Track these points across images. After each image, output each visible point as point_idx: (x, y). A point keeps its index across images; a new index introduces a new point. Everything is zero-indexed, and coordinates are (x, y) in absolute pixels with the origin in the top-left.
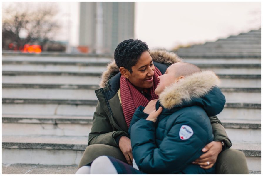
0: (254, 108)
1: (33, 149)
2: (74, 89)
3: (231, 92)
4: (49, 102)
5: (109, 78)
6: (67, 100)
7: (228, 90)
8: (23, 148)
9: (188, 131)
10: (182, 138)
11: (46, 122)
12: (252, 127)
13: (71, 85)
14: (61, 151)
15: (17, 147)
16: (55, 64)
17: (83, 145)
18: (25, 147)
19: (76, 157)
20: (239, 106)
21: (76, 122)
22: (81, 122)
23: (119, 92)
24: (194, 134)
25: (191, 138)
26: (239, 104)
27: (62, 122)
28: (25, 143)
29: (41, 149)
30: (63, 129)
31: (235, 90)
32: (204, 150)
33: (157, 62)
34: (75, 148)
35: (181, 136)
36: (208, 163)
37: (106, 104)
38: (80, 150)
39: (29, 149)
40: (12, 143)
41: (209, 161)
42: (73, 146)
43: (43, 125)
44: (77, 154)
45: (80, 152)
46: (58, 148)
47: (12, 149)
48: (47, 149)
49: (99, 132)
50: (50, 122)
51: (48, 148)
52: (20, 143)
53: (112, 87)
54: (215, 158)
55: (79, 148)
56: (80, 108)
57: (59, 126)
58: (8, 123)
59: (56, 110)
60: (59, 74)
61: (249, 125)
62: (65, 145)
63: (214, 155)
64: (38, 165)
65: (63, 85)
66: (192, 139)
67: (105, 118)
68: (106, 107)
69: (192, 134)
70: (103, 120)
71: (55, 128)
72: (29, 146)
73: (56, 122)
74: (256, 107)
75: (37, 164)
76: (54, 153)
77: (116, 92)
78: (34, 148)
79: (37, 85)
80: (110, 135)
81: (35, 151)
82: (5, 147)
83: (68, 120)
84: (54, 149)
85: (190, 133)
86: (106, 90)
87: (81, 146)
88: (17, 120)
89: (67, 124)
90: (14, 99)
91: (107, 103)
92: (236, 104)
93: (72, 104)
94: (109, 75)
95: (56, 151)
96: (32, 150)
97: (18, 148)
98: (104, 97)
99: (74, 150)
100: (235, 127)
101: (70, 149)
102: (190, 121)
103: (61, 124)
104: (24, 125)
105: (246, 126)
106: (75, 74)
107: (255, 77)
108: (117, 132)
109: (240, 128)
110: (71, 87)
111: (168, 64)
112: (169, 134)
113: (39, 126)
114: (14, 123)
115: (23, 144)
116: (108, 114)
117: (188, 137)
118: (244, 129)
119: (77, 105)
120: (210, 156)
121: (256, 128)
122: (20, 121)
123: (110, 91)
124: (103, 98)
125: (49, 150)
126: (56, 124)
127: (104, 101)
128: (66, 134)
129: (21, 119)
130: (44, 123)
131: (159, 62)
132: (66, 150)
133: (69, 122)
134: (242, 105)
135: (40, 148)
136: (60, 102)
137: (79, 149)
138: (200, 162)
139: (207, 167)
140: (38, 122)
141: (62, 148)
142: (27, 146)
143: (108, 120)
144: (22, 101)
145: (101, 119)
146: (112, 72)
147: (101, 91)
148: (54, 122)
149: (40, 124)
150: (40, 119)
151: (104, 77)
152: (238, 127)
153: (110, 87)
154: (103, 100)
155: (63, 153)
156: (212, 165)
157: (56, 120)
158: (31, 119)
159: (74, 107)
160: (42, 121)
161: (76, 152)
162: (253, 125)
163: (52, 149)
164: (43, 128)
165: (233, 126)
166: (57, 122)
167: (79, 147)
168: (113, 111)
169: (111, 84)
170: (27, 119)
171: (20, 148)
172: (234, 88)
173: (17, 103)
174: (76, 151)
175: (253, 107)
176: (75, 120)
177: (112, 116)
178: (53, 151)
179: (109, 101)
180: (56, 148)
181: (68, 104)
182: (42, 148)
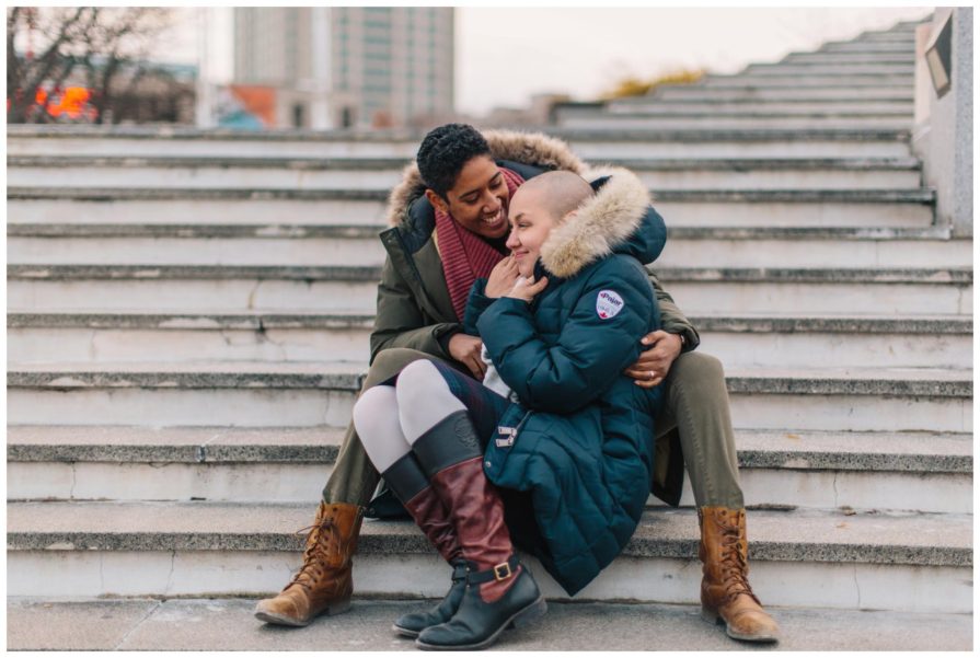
0: (795, 282)
1: (215, 388)
2: (294, 237)
3: (742, 239)
4: (232, 273)
5: (410, 201)
6: (283, 268)
7: (733, 234)
8: (189, 385)
9: (612, 300)
10: (604, 315)
11: (234, 325)
12: (779, 328)
13: (287, 227)
14: (287, 393)
15: (174, 384)
16: (226, 164)
17: (345, 376)
18: (195, 384)
19: (327, 408)
20: (756, 277)
21: (316, 323)
22: (331, 324)
23: (435, 235)
24: (626, 305)
25: (620, 313)
26: (756, 271)
27: (279, 325)
28: (194, 374)
29: (236, 388)
30: (281, 344)
31: (752, 234)
32: (645, 341)
33: (521, 162)
34: (323, 384)
35: (600, 311)
36: (652, 373)
37: (408, 263)
38: (335, 389)
39: (205, 388)
40: (163, 374)
41: (655, 370)
42: (319, 378)
43: (227, 334)
44: (328, 398)
45: (337, 393)
46: (281, 384)
47: (159, 390)
48: (252, 388)
49: (397, 327)
50: (247, 324)
51: (254, 384)
52: (183, 375)
53: (417, 224)
54: (666, 365)
55: (335, 384)
56: (317, 288)
57: (271, 335)
58: (132, 328)
59: (251, 297)
60: (244, 194)
61: (770, 323)
62: (298, 378)
63: (666, 358)
64: (231, 427)
65: (264, 227)
66: (623, 317)
67: (407, 296)
68: (407, 270)
69: (621, 306)
70: (401, 300)
71: (260, 342)
72: (205, 380)
73: (261, 323)
74: (800, 278)
75: (228, 425)
76: (271, 398)
77: (429, 236)
78: (218, 384)
79: (186, 227)
80: (426, 332)
81: (220, 395)
82: (144, 384)
83: (296, 318)
84: (271, 388)
85: (618, 303)
86: (405, 230)
87: (340, 378)
88: (158, 322)
89: (294, 328)
90: (132, 268)
91: (411, 262)
92: (747, 271)
93: (297, 280)
94: (408, 194)
95: (275, 392)
96: (212, 391)
97: (175, 388)
98: (402, 248)
99: (322, 389)
100: (735, 328)
101: (311, 385)
102: (616, 280)
103: (276, 328)
104: (176, 335)
105: (762, 326)
106: (291, 195)
107: (815, 196)
108: (442, 326)
109: (748, 332)
110: (286, 232)
111: (547, 166)
112: (575, 313)
113: (217, 335)
114: (149, 329)
115: (190, 376)
116: (414, 286)
117: (615, 313)
118: (760, 333)
119: (310, 281)
120: (658, 359)
121: (788, 329)
122: (166, 324)
123: (414, 234)
124: (400, 251)
125: (257, 389)
126: (262, 330)
127: (402, 258)
128: (290, 358)
129: (167, 318)
130: (229, 329)
131: (525, 164)
132: (299, 388)
133: (297, 324)
134: (763, 275)
135: (234, 384)
136: (262, 274)
137: (334, 386)
138: (636, 369)
139: (649, 384)
140: (214, 324)
141: (290, 384)
142: (200, 380)
143: (412, 300)
144: (156, 273)
145: (397, 297)
146: (416, 187)
147: (393, 234)
148: (258, 326)
149: (220, 330)
150: (218, 318)
151: (398, 199)
152: (744, 327)
153: (413, 223)
154: (398, 255)
155: (294, 398)
156: (659, 379)
157: (261, 318)
158: (194, 317)
159: (303, 286)
160: (226, 324)
161: (328, 394)
162: (781, 322)
163: (264, 388)
164: (228, 341)
165: (730, 326)
166: (266, 325)
167: (334, 381)
168: (424, 278)
169: (416, 216)
170: (183, 317)
171: (182, 388)
172: (749, 230)
173: (142, 279)
174: (325, 392)
175: (792, 277)
176: (313, 318)
177: (421, 290)
178: (267, 391)
179: (414, 255)
180: (275, 384)
181: (287, 278)
182: (240, 385)
